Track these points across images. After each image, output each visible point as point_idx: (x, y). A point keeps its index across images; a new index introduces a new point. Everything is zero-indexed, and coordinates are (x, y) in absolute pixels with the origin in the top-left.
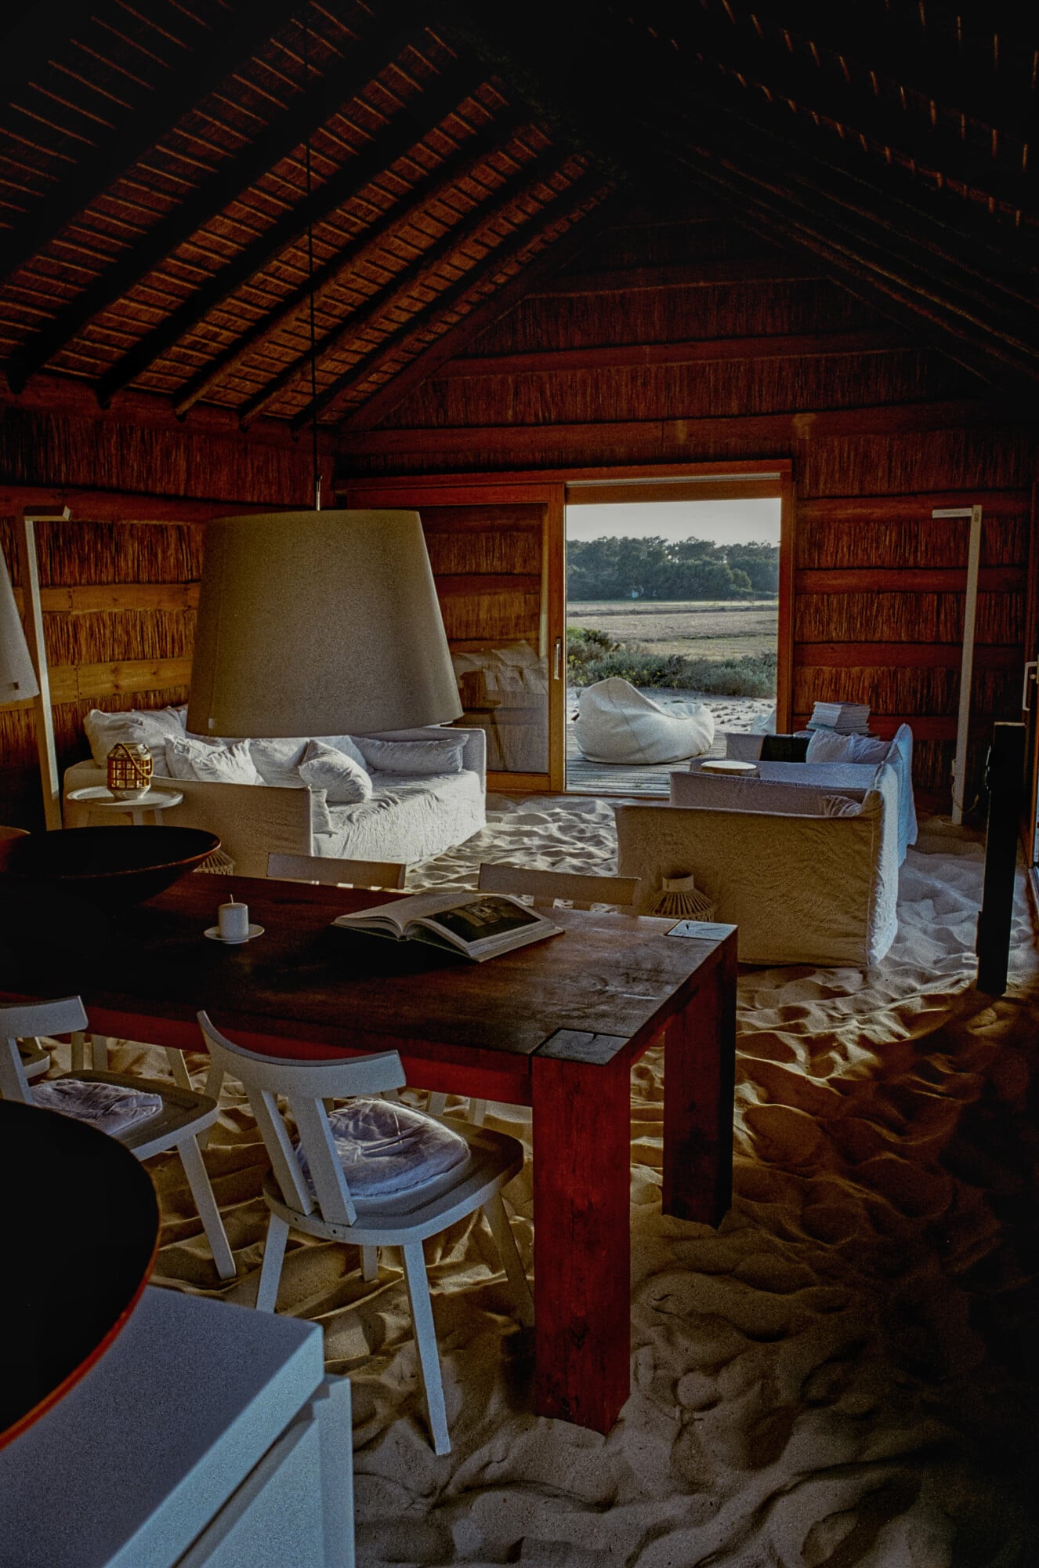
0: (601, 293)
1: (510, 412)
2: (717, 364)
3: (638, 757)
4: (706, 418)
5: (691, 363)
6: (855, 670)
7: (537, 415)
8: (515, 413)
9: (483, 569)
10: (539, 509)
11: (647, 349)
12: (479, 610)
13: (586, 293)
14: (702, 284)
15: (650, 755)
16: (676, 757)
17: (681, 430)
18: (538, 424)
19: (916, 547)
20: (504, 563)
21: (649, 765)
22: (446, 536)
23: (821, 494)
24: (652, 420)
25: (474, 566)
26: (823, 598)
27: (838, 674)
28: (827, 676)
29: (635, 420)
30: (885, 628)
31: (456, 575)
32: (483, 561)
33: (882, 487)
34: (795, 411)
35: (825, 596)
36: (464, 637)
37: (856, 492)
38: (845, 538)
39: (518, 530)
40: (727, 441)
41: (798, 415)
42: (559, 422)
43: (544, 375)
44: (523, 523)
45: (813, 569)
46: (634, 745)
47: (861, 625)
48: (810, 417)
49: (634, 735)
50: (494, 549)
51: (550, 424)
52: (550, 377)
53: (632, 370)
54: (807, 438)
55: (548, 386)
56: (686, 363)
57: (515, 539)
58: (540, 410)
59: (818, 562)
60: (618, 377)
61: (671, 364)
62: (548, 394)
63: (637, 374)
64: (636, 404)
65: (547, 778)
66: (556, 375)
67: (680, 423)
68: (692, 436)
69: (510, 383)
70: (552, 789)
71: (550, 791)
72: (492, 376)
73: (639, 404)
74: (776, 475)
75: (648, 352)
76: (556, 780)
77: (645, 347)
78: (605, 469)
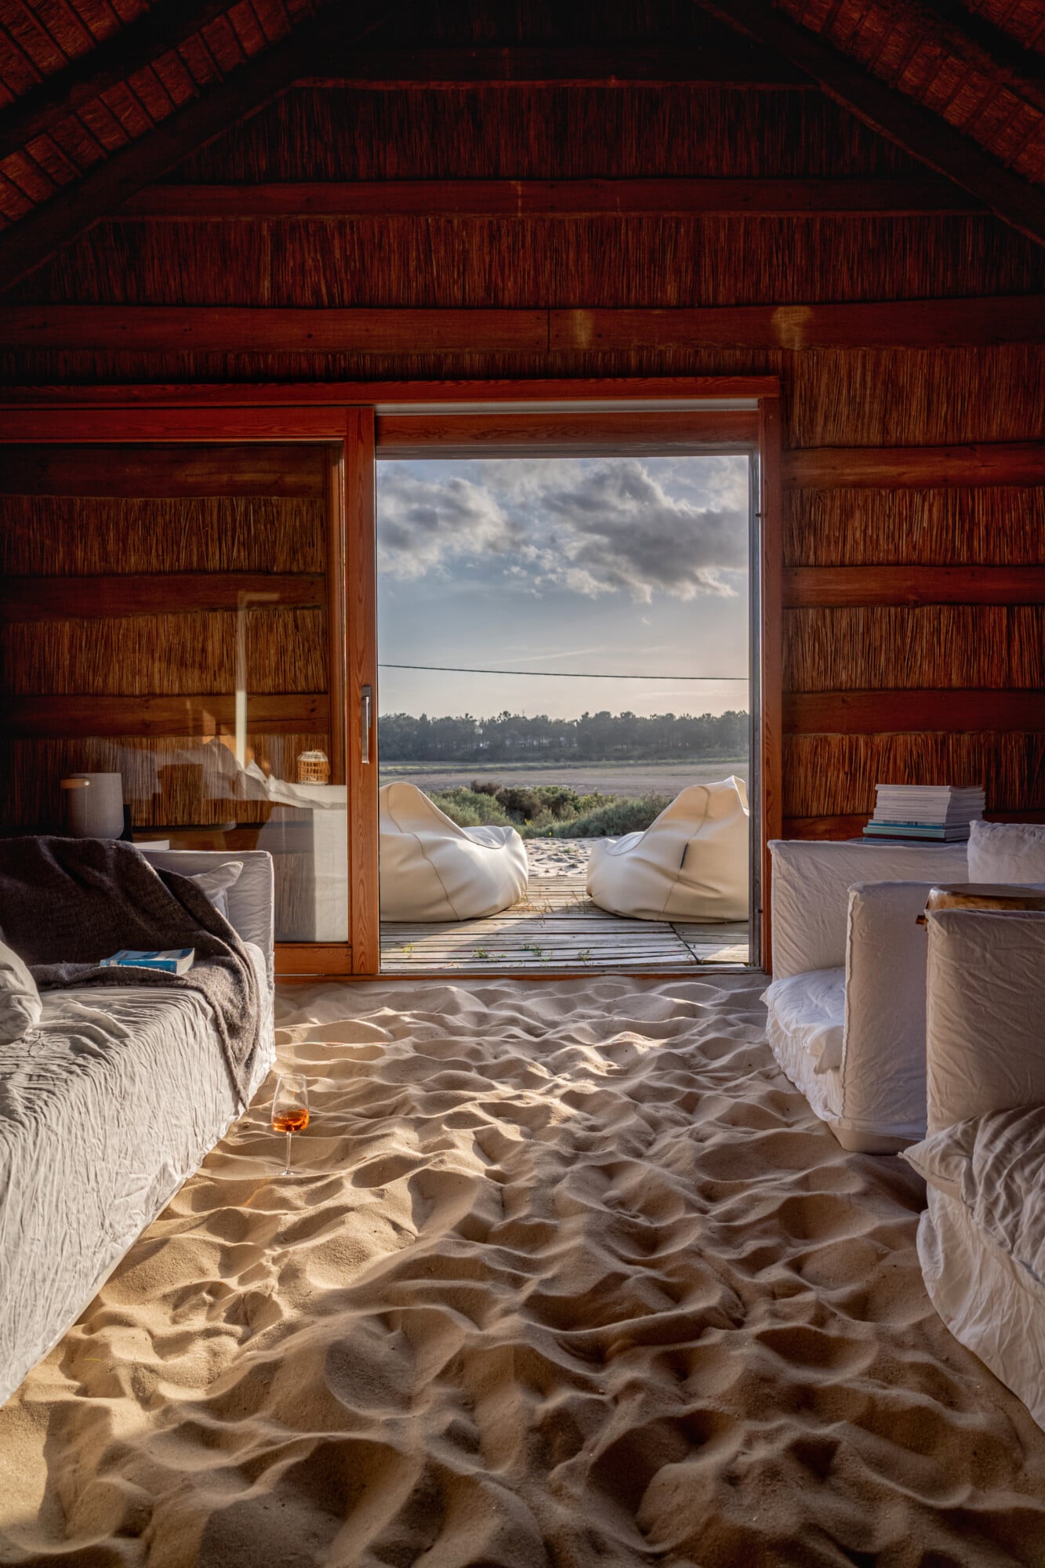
0: (434, 85)
1: (267, 284)
2: (640, 219)
3: (443, 910)
4: (623, 307)
5: (595, 214)
6: (881, 739)
7: (316, 292)
8: (275, 286)
9: (214, 563)
10: (325, 455)
11: (518, 187)
12: (205, 640)
13: (405, 85)
14: (613, 82)
15: (460, 905)
16: (496, 907)
17: (582, 327)
18: (318, 305)
19: (971, 531)
20: (255, 555)
21: (459, 921)
22: (138, 501)
23: (818, 442)
24: (528, 308)
25: (195, 558)
26: (824, 614)
27: (853, 747)
28: (836, 750)
29: (498, 306)
30: (926, 667)
31: (160, 573)
32: (214, 549)
33: (916, 432)
34: (775, 304)
35: (827, 611)
36: (176, 690)
37: (876, 438)
38: (857, 515)
39: (285, 492)
40: (662, 347)
41: (781, 309)
42: (353, 305)
43: (329, 220)
44: (290, 480)
45: (807, 566)
46: (436, 889)
47: (888, 660)
48: (802, 313)
49: (438, 873)
50: (234, 530)
51: (342, 306)
52: (341, 225)
53: (491, 222)
54: (797, 347)
55: (336, 242)
56: (586, 214)
57: (275, 510)
58: (323, 282)
59: (815, 553)
60: (464, 233)
61: (559, 215)
62: (338, 256)
63: (499, 230)
64: (500, 282)
65: (345, 950)
66: (351, 223)
67: (579, 315)
68: (600, 336)
69: (265, 233)
70: (355, 971)
71: (352, 975)
72: (232, 219)
73: (503, 281)
74: (750, 403)
75: (520, 193)
76: (363, 953)
77: (513, 182)
78: (449, 384)
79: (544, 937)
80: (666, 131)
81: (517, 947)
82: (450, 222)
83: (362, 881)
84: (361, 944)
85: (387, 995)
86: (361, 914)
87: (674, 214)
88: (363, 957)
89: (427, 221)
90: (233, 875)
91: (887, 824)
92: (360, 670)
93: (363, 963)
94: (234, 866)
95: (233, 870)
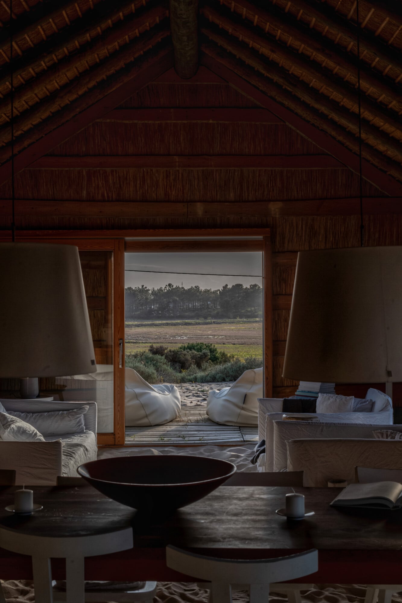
0: (146, 122)
1: (85, 192)
2: (221, 170)
3: (145, 421)
4: (215, 202)
5: (204, 168)
7: (103, 195)
8: (88, 193)
10: (106, 255)
11: (177, 158)
13: (135, 121)
14: (211, 121)
15: (152, 420)
16: (167, 420)
17: (200, 209)
18: (104, 201)
21: (151, 426)
23: (286, 250)
24: (180, 202)
26: (288, 312)
29: (169, 201)
34: (270, 201)
37: (307, 249)
40: (229, 216)
41: (272, 203)
42: (117, 200)
43: (108, 170)
45: (282, 295)
46: (142, 413)
48: (280, 205)
49: (143, 406)
51: (112, 201)
52: (112, 171)
53: (167, 171)
54: (277, 216)
55: (110, 177)
56: (201, 168)
57: (87, 274)
58: (105, 192)
59: (285, 290)
60: (157, 174)
61: (192, 169)
62: (111, 182)
63: (170, 173)
64: (170, 192)
65: (113, 436)
66: (116, 170)
67: (199, 204)
68: (206, 212)
69: (84, 174)
70: (116, 444)
71: (115, 445)
72: (72, 169)
73: (171, 192)
74: (260, 237)
75: (177, 160)
76: (119, 437)
77: (175, 157)
78: (151, 230)
79: (187, 432)
80: (230, 138)
81: (176, 436)
82: (152, 170)
83: (119, 411)
84: (118, 434)
85: (128, 452)
86: (118, 422)
87: (233, 168)
88: (119, 439)
89: (143, 170)
90: (86, 410)
91: (302, 391)
92: (118, 333)
93: (119, 441)
94: (86, 407)
95: (86, 408)
